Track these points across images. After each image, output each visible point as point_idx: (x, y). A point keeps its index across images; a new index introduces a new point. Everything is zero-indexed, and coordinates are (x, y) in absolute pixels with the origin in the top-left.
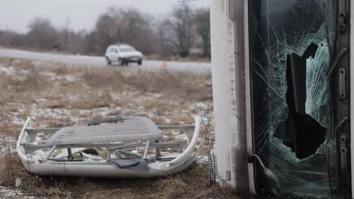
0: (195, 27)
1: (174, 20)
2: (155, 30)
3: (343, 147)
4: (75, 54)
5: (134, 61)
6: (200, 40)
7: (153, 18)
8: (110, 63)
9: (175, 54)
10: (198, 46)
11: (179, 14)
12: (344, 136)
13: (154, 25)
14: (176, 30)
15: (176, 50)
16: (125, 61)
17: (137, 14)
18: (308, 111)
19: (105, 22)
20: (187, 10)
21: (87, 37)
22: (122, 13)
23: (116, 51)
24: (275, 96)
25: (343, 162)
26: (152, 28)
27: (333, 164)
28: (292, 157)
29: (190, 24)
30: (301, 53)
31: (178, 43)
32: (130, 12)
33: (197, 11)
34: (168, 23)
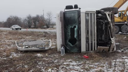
0: (32, 21)
1: (27, 19)
2: (22, 21)
3: (80, 43)
4: (1, 27)
5: (19, 29)
6: (33, 24)
7: (21, 18)
8: (13, 29)
9: (27, 27)
10: (33, 25)
11: (28, 18)
12: (80, 41)
13: (22, 20)
14: (28, 21)
15: (28, 26)
16: (17, 29)
17: (18, 18)
18: (75, 37)
19: (9, 19)
20: (30, 17)
21: (4, 23)
22: (14, 17)
23: (15, 27)
24: (68, 35)
25: (80, 45)
26: (21, 21)
27: (78, 46)
28: (71, 45)
29: (31, 20)
30: (73, 27)
31: (28, 24)
32: (16, 17)
33: (33, 17)
34: (26, 20)
